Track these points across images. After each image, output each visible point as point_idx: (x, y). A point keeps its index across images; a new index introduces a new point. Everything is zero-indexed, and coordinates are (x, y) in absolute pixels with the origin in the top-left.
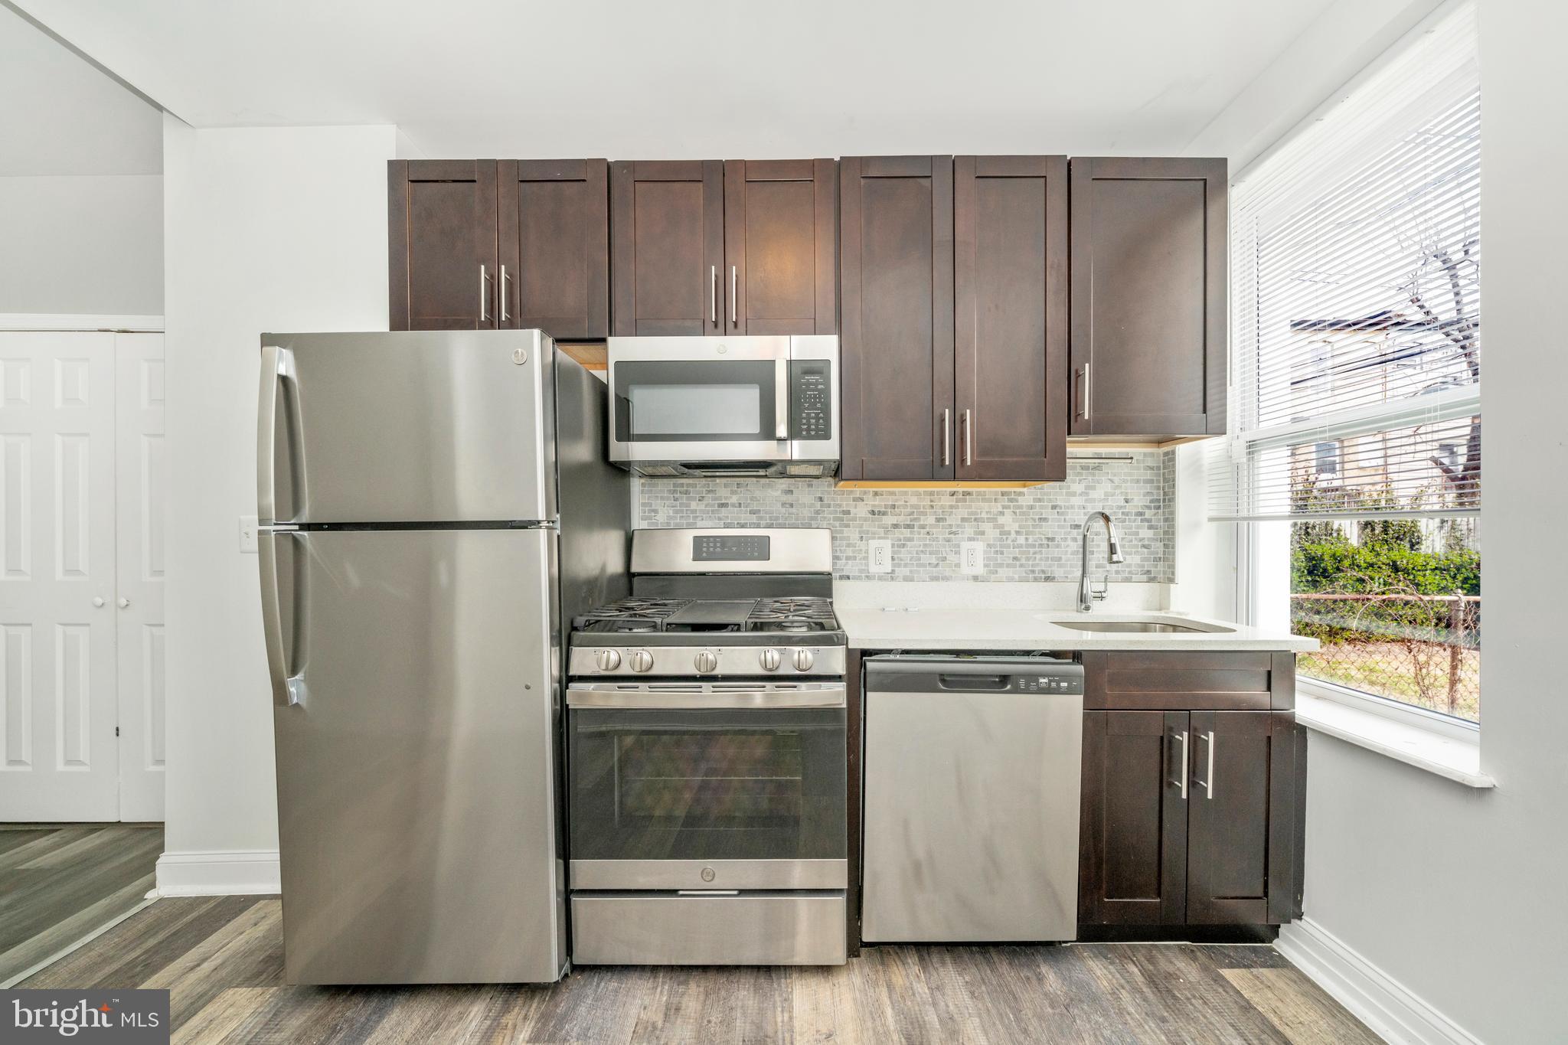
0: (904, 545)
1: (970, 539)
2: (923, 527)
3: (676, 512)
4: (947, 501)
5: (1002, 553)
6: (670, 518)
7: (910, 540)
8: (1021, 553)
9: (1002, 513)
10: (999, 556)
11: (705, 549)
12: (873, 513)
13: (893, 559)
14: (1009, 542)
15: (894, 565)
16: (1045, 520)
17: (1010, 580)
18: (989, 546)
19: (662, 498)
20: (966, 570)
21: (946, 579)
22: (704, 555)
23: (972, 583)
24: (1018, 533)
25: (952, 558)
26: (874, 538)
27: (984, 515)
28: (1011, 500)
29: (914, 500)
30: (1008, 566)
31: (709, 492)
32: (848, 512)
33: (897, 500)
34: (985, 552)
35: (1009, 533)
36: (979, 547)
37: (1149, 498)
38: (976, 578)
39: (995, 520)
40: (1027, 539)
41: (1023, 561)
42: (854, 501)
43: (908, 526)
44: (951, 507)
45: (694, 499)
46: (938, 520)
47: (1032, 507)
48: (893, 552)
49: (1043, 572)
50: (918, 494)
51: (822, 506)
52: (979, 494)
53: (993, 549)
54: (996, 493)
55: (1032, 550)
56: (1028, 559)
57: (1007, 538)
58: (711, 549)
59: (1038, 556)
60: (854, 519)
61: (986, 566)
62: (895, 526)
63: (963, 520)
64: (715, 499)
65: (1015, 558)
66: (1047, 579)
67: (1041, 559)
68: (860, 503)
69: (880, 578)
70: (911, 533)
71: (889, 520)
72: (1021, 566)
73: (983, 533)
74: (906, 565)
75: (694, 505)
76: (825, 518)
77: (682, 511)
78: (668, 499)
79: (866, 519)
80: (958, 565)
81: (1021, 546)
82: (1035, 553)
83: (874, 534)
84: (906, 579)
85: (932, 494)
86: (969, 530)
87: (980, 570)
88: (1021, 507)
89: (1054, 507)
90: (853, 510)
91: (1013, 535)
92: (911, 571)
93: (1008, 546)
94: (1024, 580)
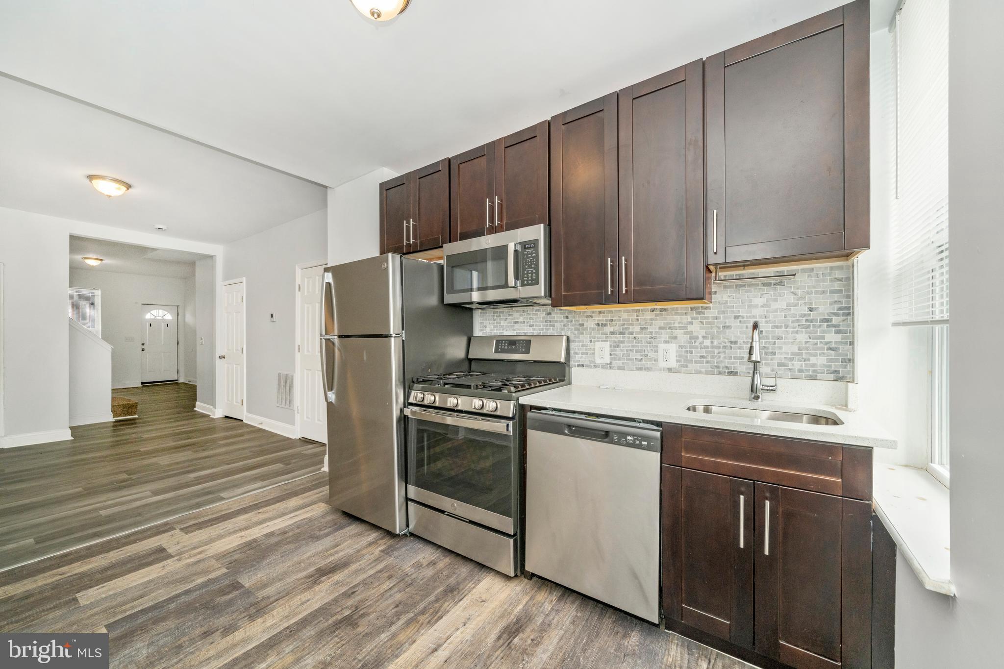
0: (618, 345)
1: (666, 342)
2: (631, 333)
3: (494, 327)
4: (648, 316)
5: (691, 352)
6: (492, 330)
7: (623, 342)
8: (706, 352)
9: (691, 323)
10: (689, 354)
11: (500, 347)
12: (598, 325)
13: (611, 355)
14: (697, 344)
15: (611, 359)
16: (729, 327)
17: (699, 372)
18: (681, 347)
19: (489, 320)
20: (662, 364)
21: (647, 369)
22: (500, 350)
23: (667, 374)
24: (704, 337)
25: (652, 355)
26: (598, 341)
27: (677, 325)
28: (699, 313)
29: (625, 316)
30: (696, 362)
31: (509, 315)
32: (583, 325)
33: (613, 316)
34: (677, 352)
35: (697, 337)
36: (673, 348)
37: (836, 306)
38: (670, 370)
39: (685, 328)
40: (712, 342)
41: (709, 359)
42: (586, 318)
43: (621, 333)
44: (652, 320)
45: (502, 319)
46: (642, 329)
47: (716, 318)
48: (611, 350)
49: (727, 367)
50: (628, 311)
51: (567, 321)
52: (672, 309)
53: (683, 350)
54: (687, 308)
55: (716, 351)
56: (713, 357)
57: (695, 342)
58: (503, 347)
59: (722, 355)
60: (586, 329)
61: (678, 361)
62: (612, 333)
63: (660, 328)
64: (512, 319)
65: (701, 357)
66: (730, 373)
67: (725, 358)
68: (590, 319)
69: (603, 367)
70: (623, 338)
71: (609, 329)
72: (707, 362)
73: (676, 338)
74: (619, 359)
75: (502, 323)
76: (569, 328)
77: (497, 326)
78: (491, 320)
79: (593, 329)
80: (656, 360)
81: (707, 347)
82: (719, 353)
83: (599, 338)
84: (620, 368)
85: (638, 311)
86: (665, 335)
87: (673, 364)
88: (707, 318)
90: (585, 324)
91: (701, 339)
92: (623, 363)
93: (696, 348)
94: (707, 373)
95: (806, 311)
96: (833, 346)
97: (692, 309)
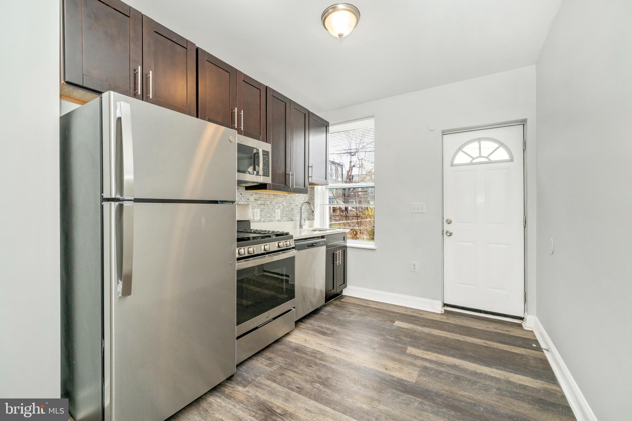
0: (263, 210)
1: (277, 209)
2: (267, 205)
4: (272, 197)
7: (264, 209)
8: (287, 213)
9: (283, 201)
10: (283, 214)
12: (255, 200)
13: (260, 215)
15: (260, 217)
16: (291, 203)
17: (285, 221)
18: (281, 211)
20: (277, 218)
21: (272, 221)
24: (287, 207)
25: (274, 215)
26: (255, 208)
27: (280, 202)
28: (285, 197)
29: (265, 196)
30: (285, 217)
32: (248, 199)
33: (261, 196)
34: (280, 213)
36: (279, 210)
37: (308, 198)
38: (278, 221)
39: (282, 203)
40: (288, 209)
41: (288, 216)
42: (250, 195)
43: (264, 205)
44: (273, 199)
46: (271, 203)
47: (289, 200)
48: (260, 213)
49: (291, 218)
50: (266, 194)
51: (242, 197)
52: (279, 195)
54: (282, 195)
55: (289, 212)
56: (288, 215)
59: (290, 214)
60: (250, 202)
61: (281, 217)
62: (261, 204)
63: (276, 203)
65: (286, 215)
66: (292, 220)
68: (252, 196)
69: (257, 222)
70: (265, 206)
71: (259, 202)
72: (287, 217)
73: (280, 207)
74: (263, 217)
76: (242, 201)
79: (253, 202)
80: (275, 217)
81: (287, 211)
83: (255, 207)
84: (264, 222)
85: (269, 194)
86: (277, 206)
87: (279, 218)
88: (287, 200)
89: (293, 200)
90: (250, 198)
91: (286, 208)
92: (264, 219)
93: (285, 211)
94: (288, 221)
97: (284, 195)
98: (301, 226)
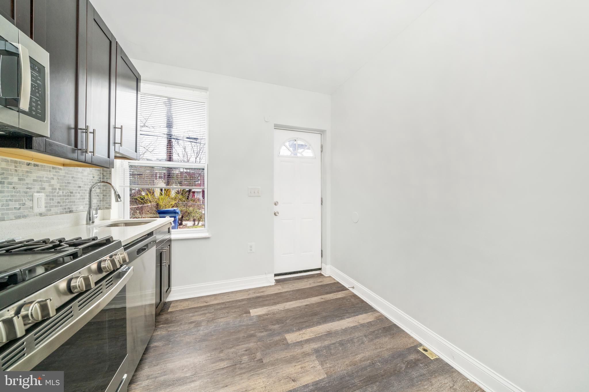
1: (38, 192)
2: (10, 184)
4: (24, 168)
5: (53, 200)
8: (61, 199)
9: (53, 178)
10: (52, 201)
14: (56, 194)
16: (69, 183)
17: (57, 214)
18: (47, 196)
20: (37, 210)
21: (24, 217)
23: (39, 217)
24: (59, 189)
25: (29, 204)
27: (45, 179)
28: (56, 172)
30: (56, 206)
34: (45, 199)
35: (56, 189)
36: (42, 195)
38: (41, 215)
39: (49, 182)
40: (63, 192)
41: (62, 204)
44: (27, 172)
46: (20, 180)
47: (65, 177)
49: (69, 208)
52: (42, 166)
53: (49, 198)
54: (50, 167)
55: (65, 198)
56: (63, 202)
57: (55, 192)
59: (67, 201)
61: (46, 207)
63: (34, 180)
65: (58, 202)
66: (71, 212)
67: (68, 202)
72: (61, 206)
73: (44, 189)
80: (32, 208)
81: (60, 196)
82: (66, 200)
85: (15, 162)
86: (37, 187)
87: (43, 210)
88: (60, 176)
89: (73, 177)
91: (58, 190)
92: (2, 214)
93: (55, 196)
94: (61, 213)
95: (92, 178)
96: (98, 194)
97: (53, 168)
98: (90, 220)
